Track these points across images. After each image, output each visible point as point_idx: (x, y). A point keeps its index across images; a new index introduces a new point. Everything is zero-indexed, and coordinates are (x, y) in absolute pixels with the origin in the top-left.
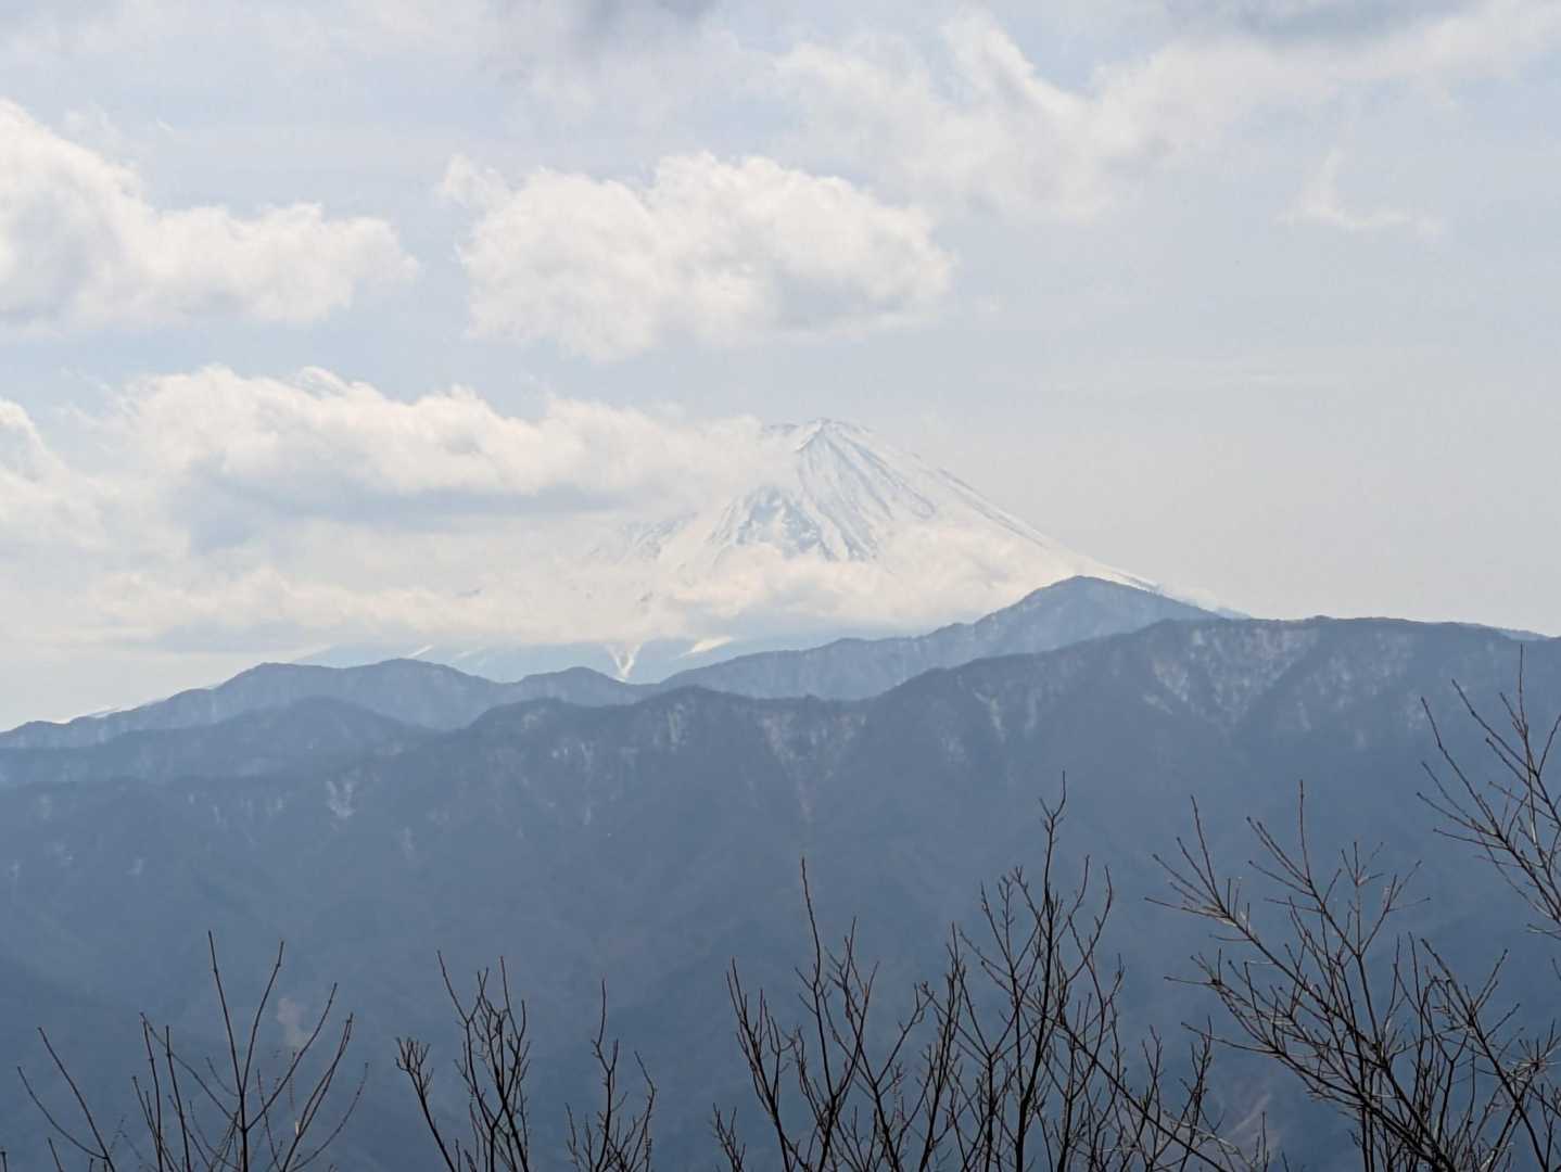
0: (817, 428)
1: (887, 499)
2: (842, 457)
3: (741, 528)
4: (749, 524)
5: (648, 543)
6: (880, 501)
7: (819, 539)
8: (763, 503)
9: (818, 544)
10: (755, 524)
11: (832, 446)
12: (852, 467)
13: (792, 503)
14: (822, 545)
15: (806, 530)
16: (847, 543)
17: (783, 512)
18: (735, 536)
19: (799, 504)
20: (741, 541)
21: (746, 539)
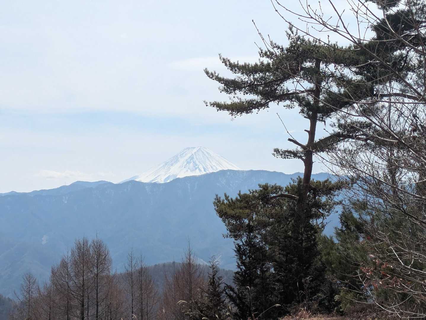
0: (199, 148)
1: (211, 161)
2: (203, 153)
3: (185, 165)
4: (186, 165)
5: (168, 168)
6: (210, 161)
7: (199, 167)
8: (189, 161)
9: (198, 168)
10: (187, 165)
11: (202, 151)
12: (205, 155)
13: (194, 161)
14: (199, 168)
15: (196, 166)
16: (203, 168)
17: (192, 163)
18: (184, 167)
19: (195, 161)
20: (185, 167)
21: (186, 167)
